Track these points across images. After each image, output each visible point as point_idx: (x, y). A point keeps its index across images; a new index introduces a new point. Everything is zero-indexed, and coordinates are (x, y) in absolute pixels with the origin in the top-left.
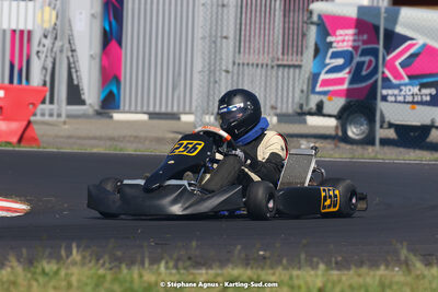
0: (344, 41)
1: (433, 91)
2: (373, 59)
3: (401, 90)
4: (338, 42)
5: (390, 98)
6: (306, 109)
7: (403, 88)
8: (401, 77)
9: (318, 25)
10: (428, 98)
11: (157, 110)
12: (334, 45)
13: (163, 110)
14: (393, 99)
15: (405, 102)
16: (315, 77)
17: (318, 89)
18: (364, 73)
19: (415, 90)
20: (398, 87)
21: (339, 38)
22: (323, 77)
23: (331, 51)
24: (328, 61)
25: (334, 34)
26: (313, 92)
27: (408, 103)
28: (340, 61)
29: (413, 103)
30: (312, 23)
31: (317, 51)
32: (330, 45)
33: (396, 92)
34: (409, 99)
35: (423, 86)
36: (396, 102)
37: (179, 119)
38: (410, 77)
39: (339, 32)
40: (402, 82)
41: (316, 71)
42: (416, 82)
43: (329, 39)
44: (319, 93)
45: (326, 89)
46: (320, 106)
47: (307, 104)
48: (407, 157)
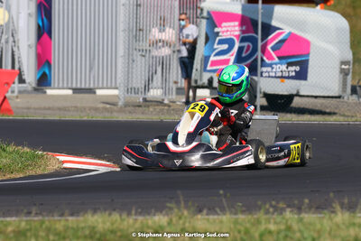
0: (227, 31)
1: (298, 68)
2: (250, 44)
3: (273, 68)
4: (223, 32)
5: (264, 75)
6: (199, 83)
7: (274, 66)
8: (273, 58)
9: (207, 19)
10: (294, 74)
11: (79, 86)
12: (220, 34)
13: (83, 86)
14: (267, 74)
15: (276, 77)
16: (206, 59)
17: (209, 68)
18: (244, 55)
19: (284, 67)
20: (270, 65)
21: (224, 29)
22: (213, 58)
23: (218, 39)
24: (216, 46)
25: (220, 26)
26: (205, 70)
27: (279, 77)
28: (225, 47)
29: (282, 77)
30: (203, 18)
31: (207, 39)
32: (217, 34)
33: (269, 69)
34: (280, 74)
35: (290, 64)
36: (269, 77)
37: (95, 93)
38: (279, 58)
39: (224, 24)
40: (274, 61)
41: (207, 54)
42: (284, 61)
43: (216, 30)
44: (210, 71)
45: (215, 68)
46: (211, 81)
47: (201, 79)
48: (285, 118)
